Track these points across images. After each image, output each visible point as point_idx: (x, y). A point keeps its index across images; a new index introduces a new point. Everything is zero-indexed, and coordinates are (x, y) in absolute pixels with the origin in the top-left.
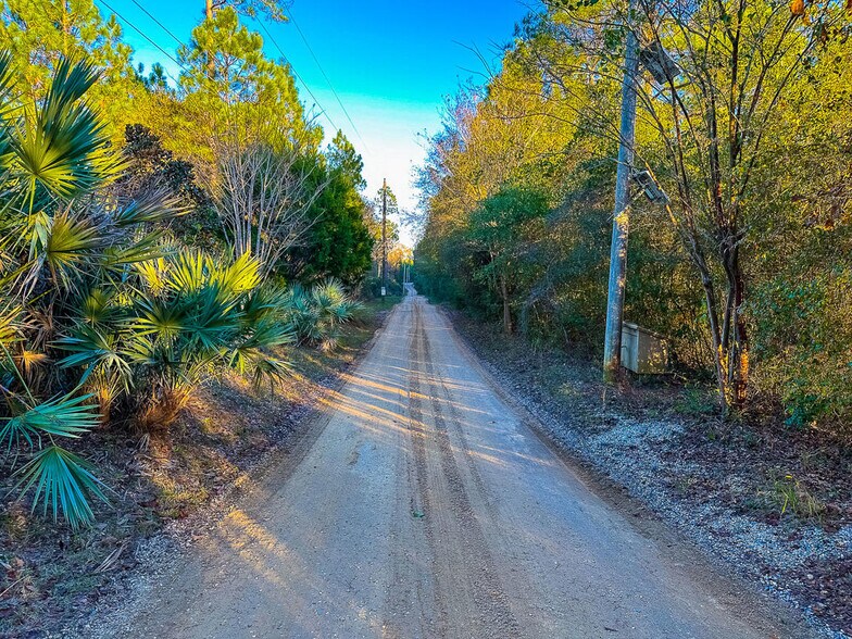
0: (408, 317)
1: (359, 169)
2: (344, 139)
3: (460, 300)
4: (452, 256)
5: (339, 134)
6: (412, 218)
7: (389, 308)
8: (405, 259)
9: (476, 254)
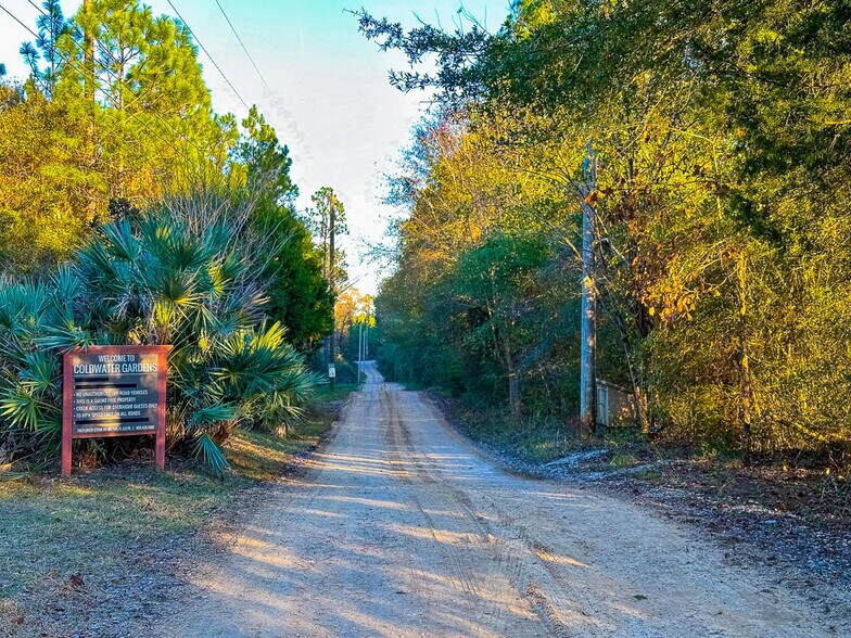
0: (375, 408)
1: (285, 169)
2: (261, 121)
3: (456, 380)
4: (439, 314)
5: (253, 112)
6: (377, 252)
7: (344, 398)
8: (359, 315)
9: (471, 311)
